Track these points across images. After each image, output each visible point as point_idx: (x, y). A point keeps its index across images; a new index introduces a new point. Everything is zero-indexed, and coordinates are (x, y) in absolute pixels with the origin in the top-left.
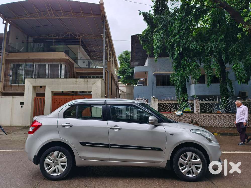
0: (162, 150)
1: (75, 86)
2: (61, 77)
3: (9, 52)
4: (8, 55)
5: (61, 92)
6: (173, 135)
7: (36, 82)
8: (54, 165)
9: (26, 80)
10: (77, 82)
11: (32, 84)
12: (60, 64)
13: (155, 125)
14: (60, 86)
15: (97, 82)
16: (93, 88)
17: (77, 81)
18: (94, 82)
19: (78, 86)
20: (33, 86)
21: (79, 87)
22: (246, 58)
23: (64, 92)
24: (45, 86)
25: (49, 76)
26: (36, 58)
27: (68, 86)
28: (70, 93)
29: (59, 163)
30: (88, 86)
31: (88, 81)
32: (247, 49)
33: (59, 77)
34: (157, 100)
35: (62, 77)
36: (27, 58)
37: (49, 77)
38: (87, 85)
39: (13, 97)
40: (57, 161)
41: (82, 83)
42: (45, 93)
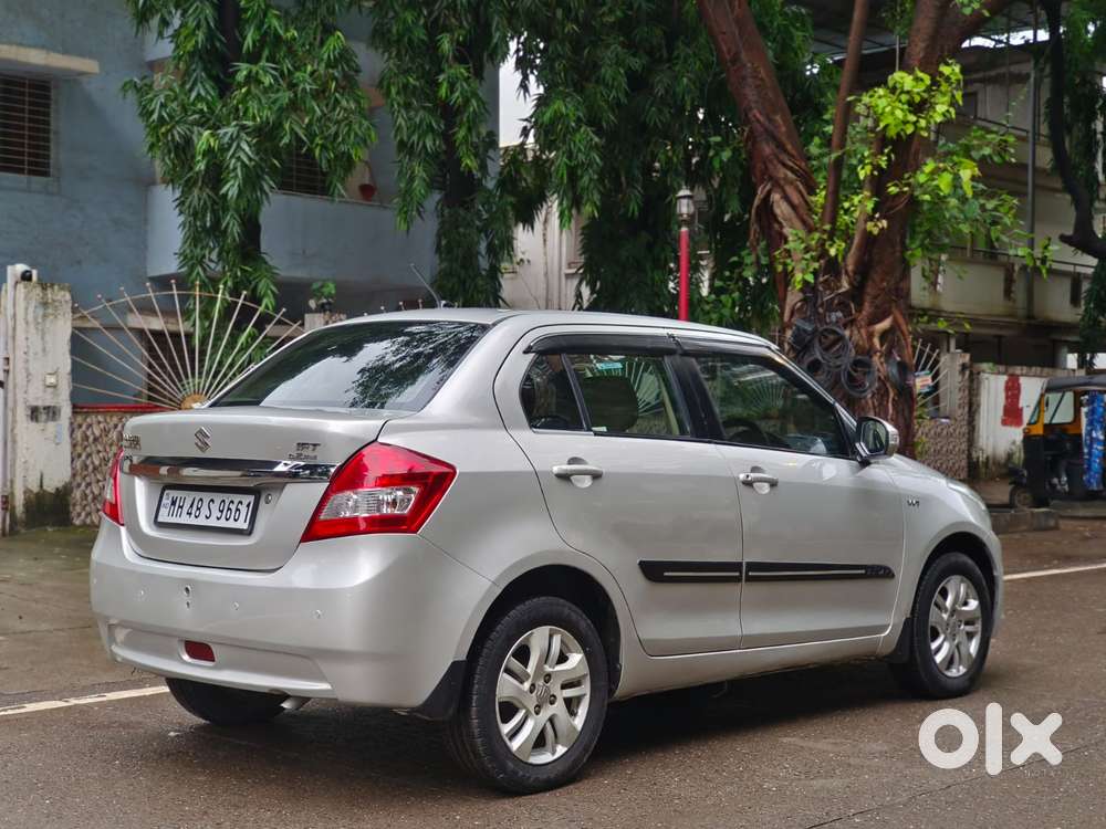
0: (893, 576)
6: (918, 503)
8: (536, 703)
22: (600, 67)
29: (555, 688)
32: (605, 9)
34: (68, 297)
40: (548, 677)
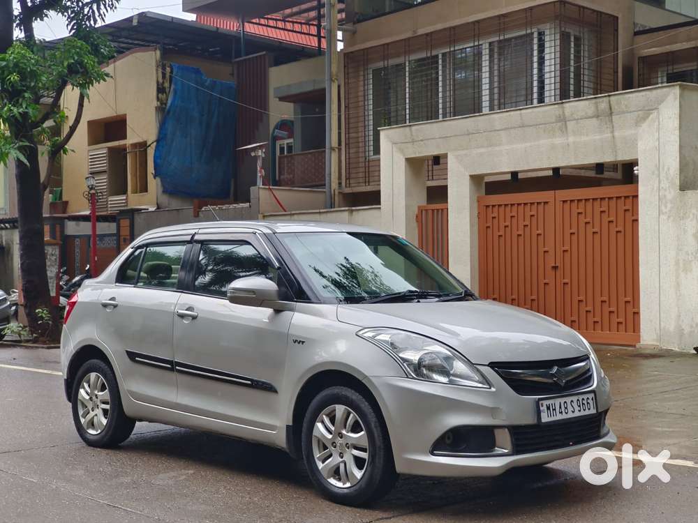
0: (276, 392)
1: (558, 141)
2: (541, 100)
3: (359, 21)
4: (354, 33)
5: (550, 173)
6: (303, 342)
7: (413, 142)
9: (382, 135)
10: (563, 120)
11: (401, 151)
12: (536, 35)
13: (275, 310)
14: (497, 148)
15: (661, 107)
16: (641, 146)
17: (566, 114)
18: (647, 112)
19: (571, 139)
20: (407, 160)
21: (574, 143)
23: (520, 176)
24: (445, 156)
25: (496, 102)
26: (439, 27)
27: (528, 144)
28: (583, 173)
30: (616, 134)
31: (615, 107)
33: (535, 101)
35: (547, 100)
36: (409, 35)
37: (496, 107)
38: (612, 132)
39: (352, 211)
41: (588, 122)
42: (445, 188)
